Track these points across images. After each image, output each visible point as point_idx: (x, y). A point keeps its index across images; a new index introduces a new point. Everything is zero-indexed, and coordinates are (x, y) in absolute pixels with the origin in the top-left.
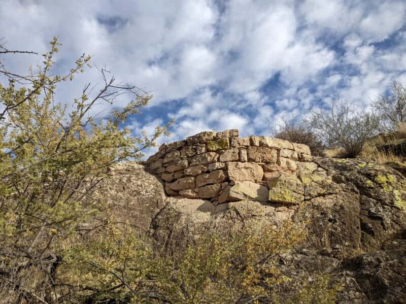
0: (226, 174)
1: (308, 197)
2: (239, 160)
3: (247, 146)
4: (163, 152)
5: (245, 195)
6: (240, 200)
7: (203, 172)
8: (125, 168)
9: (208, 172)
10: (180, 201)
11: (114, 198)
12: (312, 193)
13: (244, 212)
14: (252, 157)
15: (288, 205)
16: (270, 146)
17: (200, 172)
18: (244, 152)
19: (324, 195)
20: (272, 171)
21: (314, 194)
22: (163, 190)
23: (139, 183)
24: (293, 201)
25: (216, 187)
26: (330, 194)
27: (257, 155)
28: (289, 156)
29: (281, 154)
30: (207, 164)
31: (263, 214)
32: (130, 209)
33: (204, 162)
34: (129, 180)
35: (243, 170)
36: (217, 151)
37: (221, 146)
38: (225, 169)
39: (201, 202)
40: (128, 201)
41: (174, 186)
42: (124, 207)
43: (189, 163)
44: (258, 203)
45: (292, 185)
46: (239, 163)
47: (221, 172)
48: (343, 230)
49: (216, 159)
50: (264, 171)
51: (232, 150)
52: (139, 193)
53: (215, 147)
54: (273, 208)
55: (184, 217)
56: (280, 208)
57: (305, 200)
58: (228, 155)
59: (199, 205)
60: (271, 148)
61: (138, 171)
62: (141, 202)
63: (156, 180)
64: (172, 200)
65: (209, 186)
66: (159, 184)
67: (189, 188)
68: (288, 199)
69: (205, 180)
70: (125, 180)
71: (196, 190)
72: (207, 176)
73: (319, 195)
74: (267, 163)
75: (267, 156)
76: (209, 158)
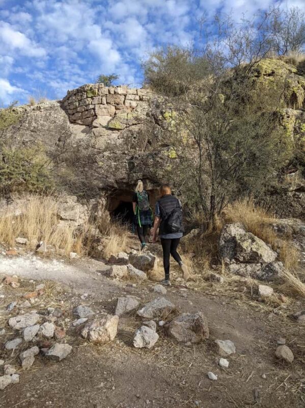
0: (95, 112)
1: (128, 125)
2: (101, 104)
3: (106, 94)
4: (68, 96)
5: (100, 124)
6: (97, 127)
7: (85, 110)
8: (50, 106)
9: (87, 110)
10: (75, 126)
11: (42, 125)
12: (130, 123)
13: (97, 134)
14: (108, 101)
15: (118, 130)
16: (120, 93)
17: (83, 110)
18: (104, 99)
19: (136, 124)
20: (120, 109)
21: (131, 124)
22: (68, 120)
23: (55, 116)
24: (120, 128)
25: (90, 119)
26: (139, 124)
27: (111, 100)
28: (132, 99)
29: (127, 98)
30: (86, 106)
31: (105, 134)
32: (50, 131)
33: (85, 104)
34: (50, 115)
35: (103, 109)
36: (92, 98)
37: (93, 94)
38: (94, 109)
39: (84, 127)
40: (49, 127)
41: (73, 118)
42: (47, 130)
43: (79, 104)
44: (104, 129)
45: (121, 119)
46: (101, 105)
47: (92, 110)
48: (138, 143)
49: (90, 103)
50: (116, 109)
51: (98, 98)
52: (55, 122)
53: (90, 95)
54: (111, 131)
55: (73, 136)
56: (114, 132)
57: (126, 127)
58: (96, 101)
59: (83, 129)
60: (120, 95)
61: (57, 108)
62: (56, 127)
63: (65, 114)
64: (72, 125)
65: (87, 119)
66: (66, 116)
67: (79, 119)
68: (118, 127)
69: (86, 115)
70: (48, 114)
71: (82, 120)
72: (86, 112)
73: (133, 124)
74: (118, 104)
75: (117, 101)
76: (87, 102)
